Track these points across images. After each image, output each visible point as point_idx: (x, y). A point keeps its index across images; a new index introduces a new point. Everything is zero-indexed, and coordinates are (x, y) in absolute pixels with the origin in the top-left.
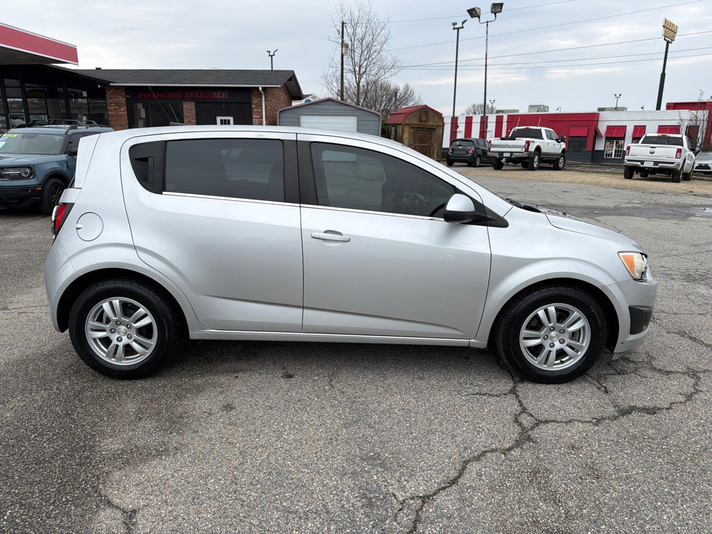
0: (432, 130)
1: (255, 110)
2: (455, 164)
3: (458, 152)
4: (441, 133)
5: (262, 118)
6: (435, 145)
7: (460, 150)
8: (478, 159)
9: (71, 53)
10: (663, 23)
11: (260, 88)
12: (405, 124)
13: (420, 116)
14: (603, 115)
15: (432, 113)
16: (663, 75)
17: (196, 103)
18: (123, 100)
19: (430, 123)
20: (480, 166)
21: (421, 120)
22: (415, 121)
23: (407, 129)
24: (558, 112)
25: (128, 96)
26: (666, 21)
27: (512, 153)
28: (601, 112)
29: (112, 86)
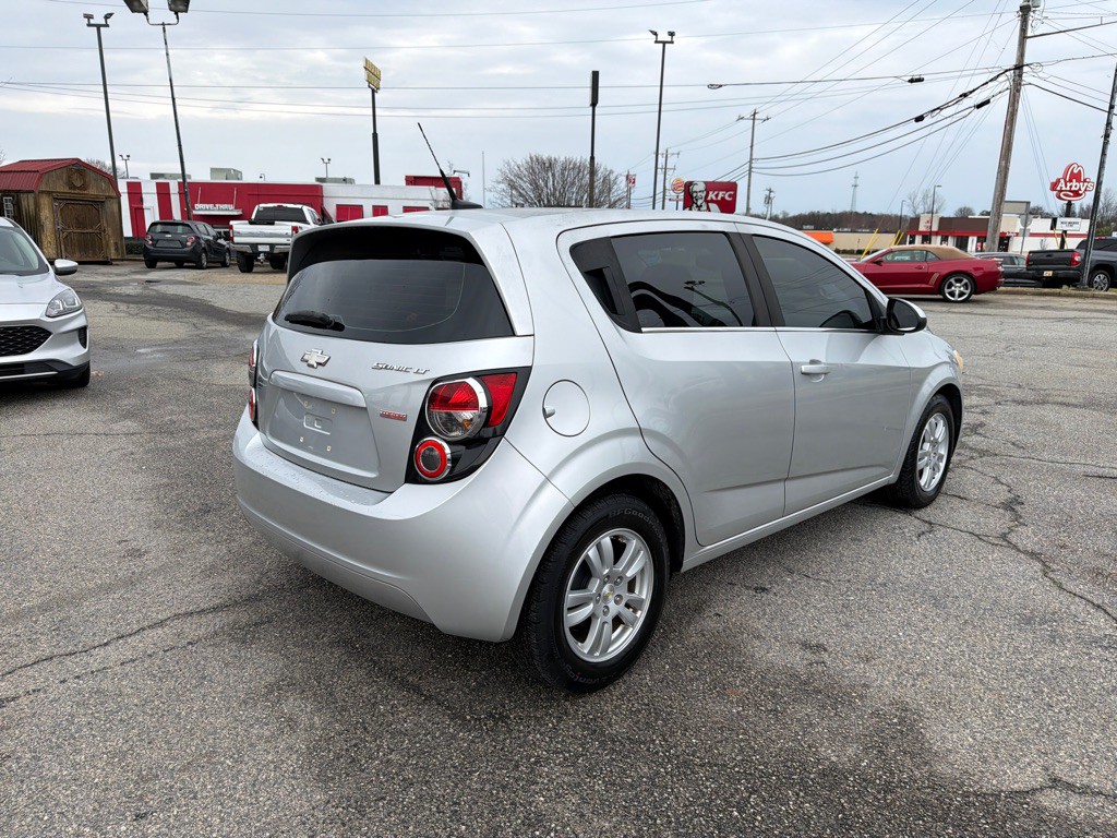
0: (97, 204)
2: (159, 264)
3: (166, 244)
4: (116, 210)
6: (109, 231)
7: (168, 240)
8: (204, 256)
10: (363, 64)
12: (43, 192)
13: (69, 177)
14: (328, 188)
15: (92, 174)
16: (375, 136)
19: (92, 191)
20: (208, 268)
21: (73, 187)
22: (62, 188)
23: (45, 201)
24: (261, 181)
26: (367, 61)
27: (272, 246)
28: (324, 184)
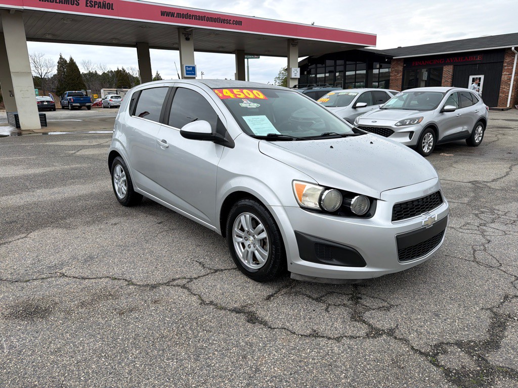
1: (506, 68)
5: (511, 74)
9: (372, 39)
11: (513, 48)
17: (454, 66)
18: (401, 68)
25: (405, 65)
29: (395, 59)
